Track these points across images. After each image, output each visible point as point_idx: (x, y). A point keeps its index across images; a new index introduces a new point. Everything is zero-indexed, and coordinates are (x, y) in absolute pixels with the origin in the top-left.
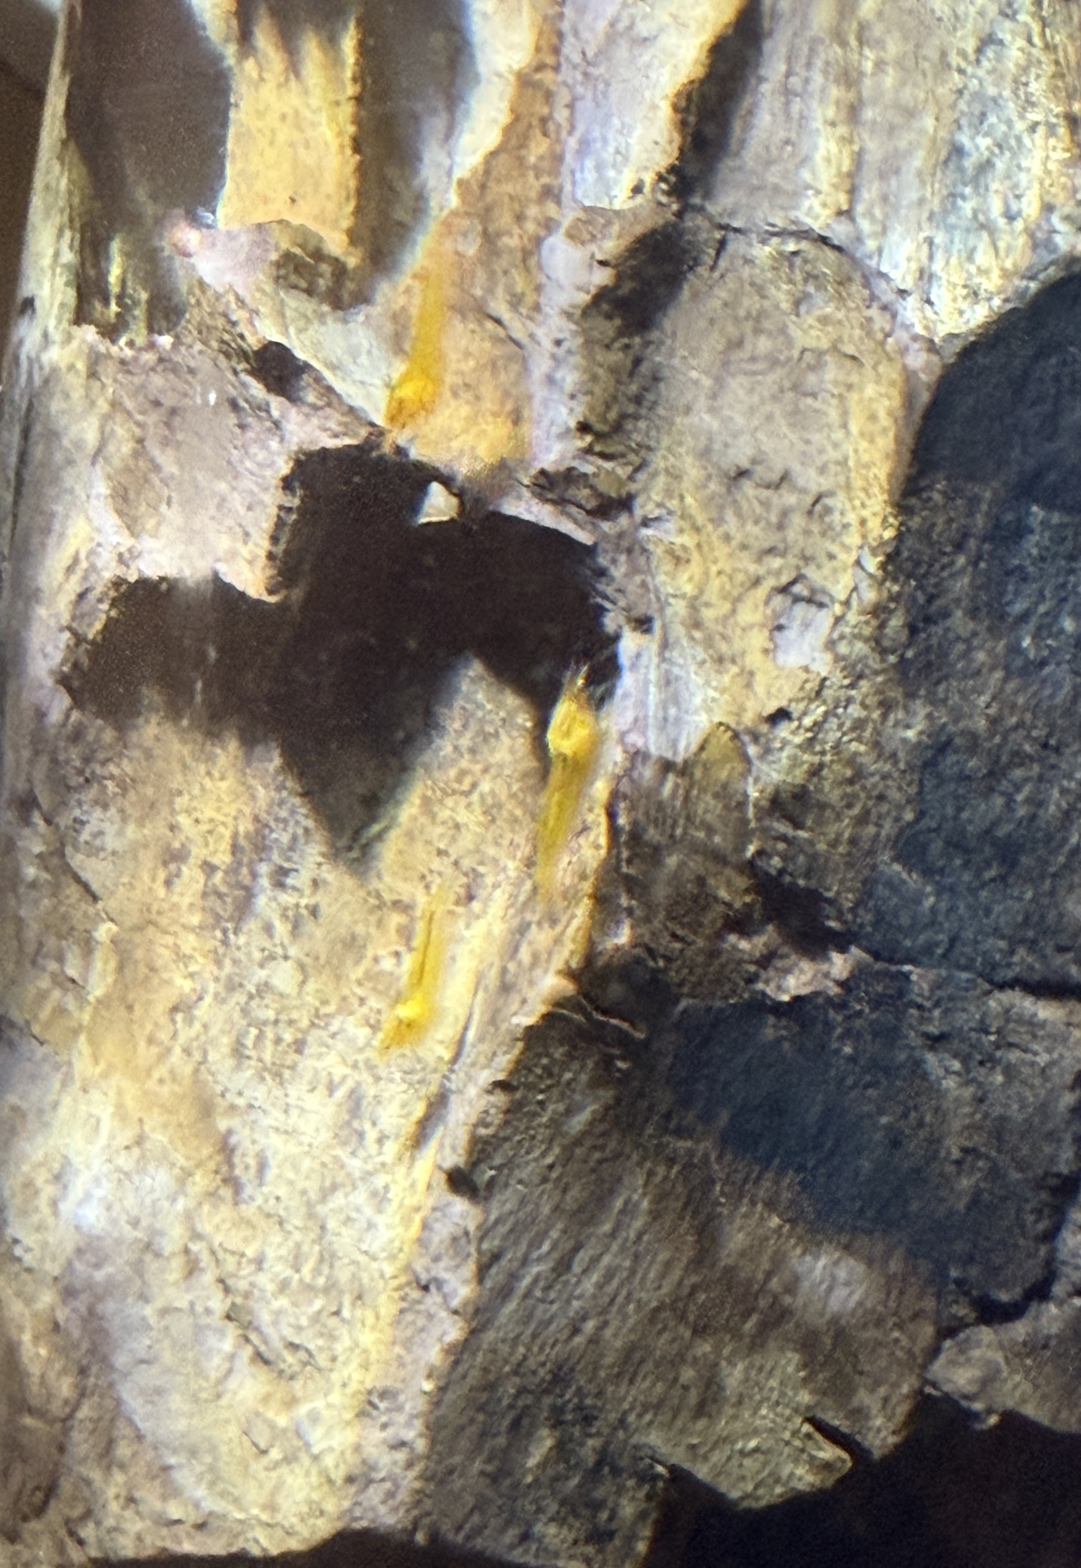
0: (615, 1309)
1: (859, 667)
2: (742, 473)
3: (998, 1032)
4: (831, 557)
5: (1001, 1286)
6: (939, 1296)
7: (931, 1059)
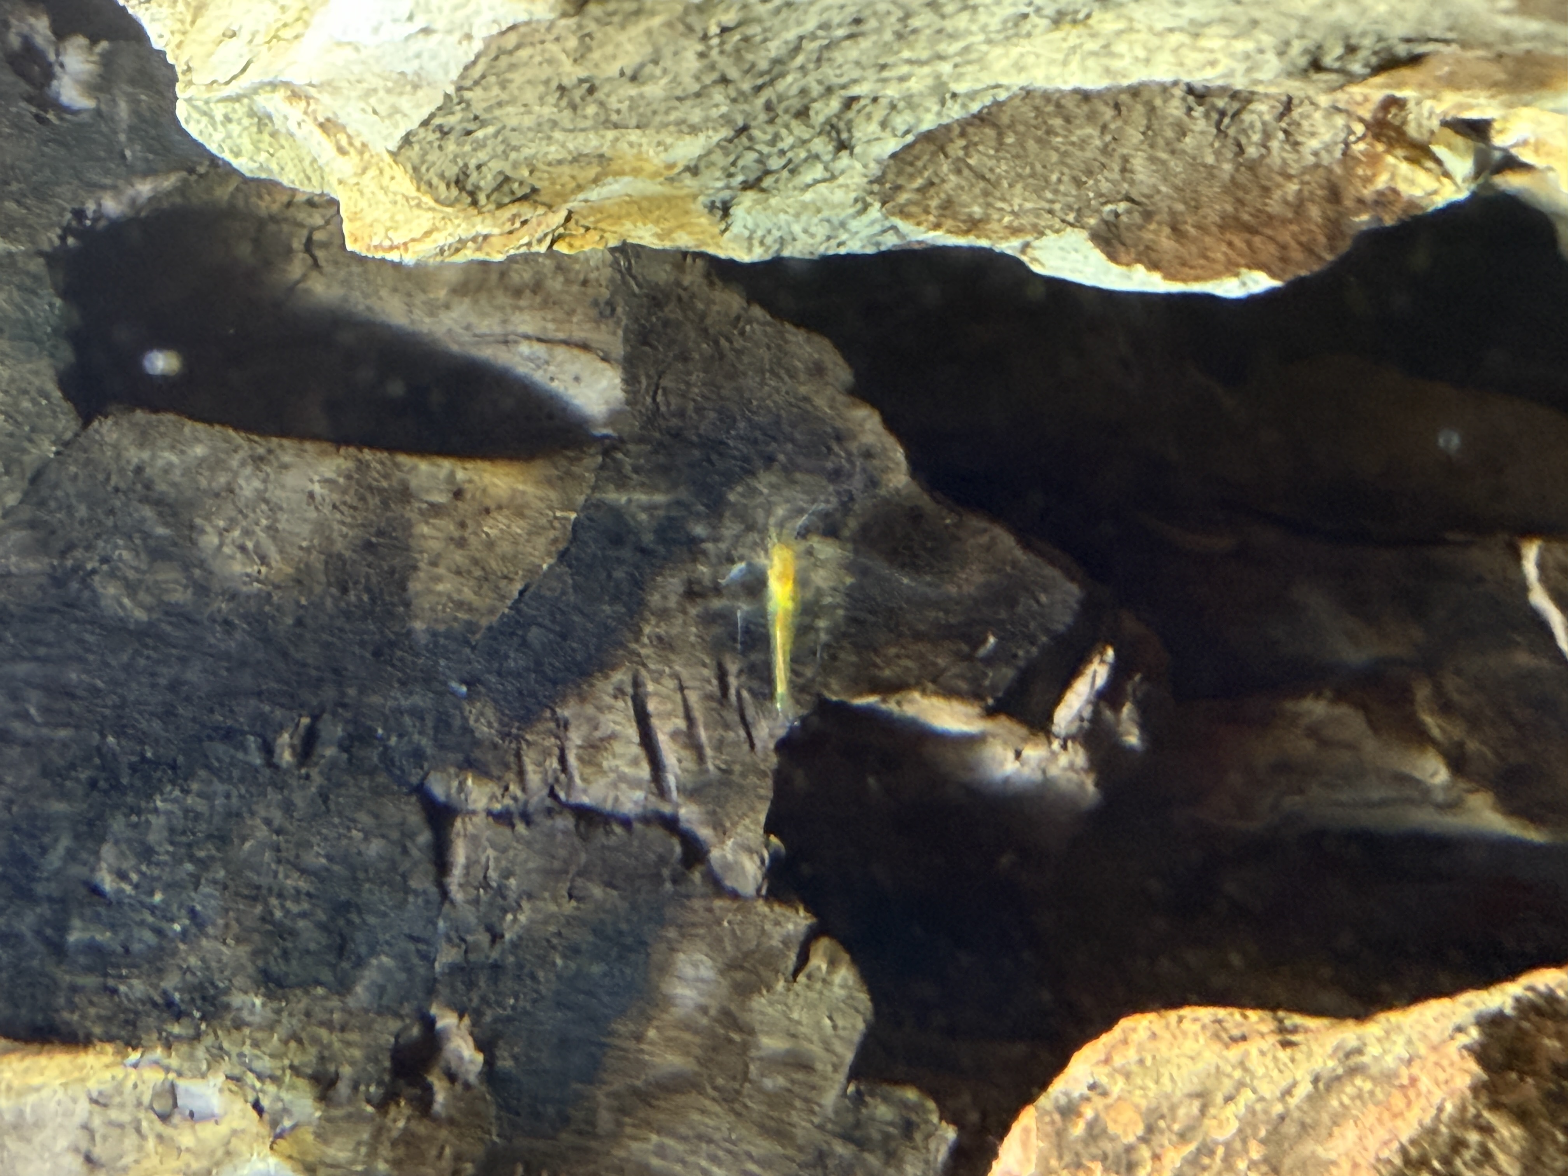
0: (735, 1149)
1: (215, 1051)
2: (89, 1159)
3: (477, 889)
4: (135, 1086)
5: (672, 851)
6: (688, 897)
7: (508, 936)
